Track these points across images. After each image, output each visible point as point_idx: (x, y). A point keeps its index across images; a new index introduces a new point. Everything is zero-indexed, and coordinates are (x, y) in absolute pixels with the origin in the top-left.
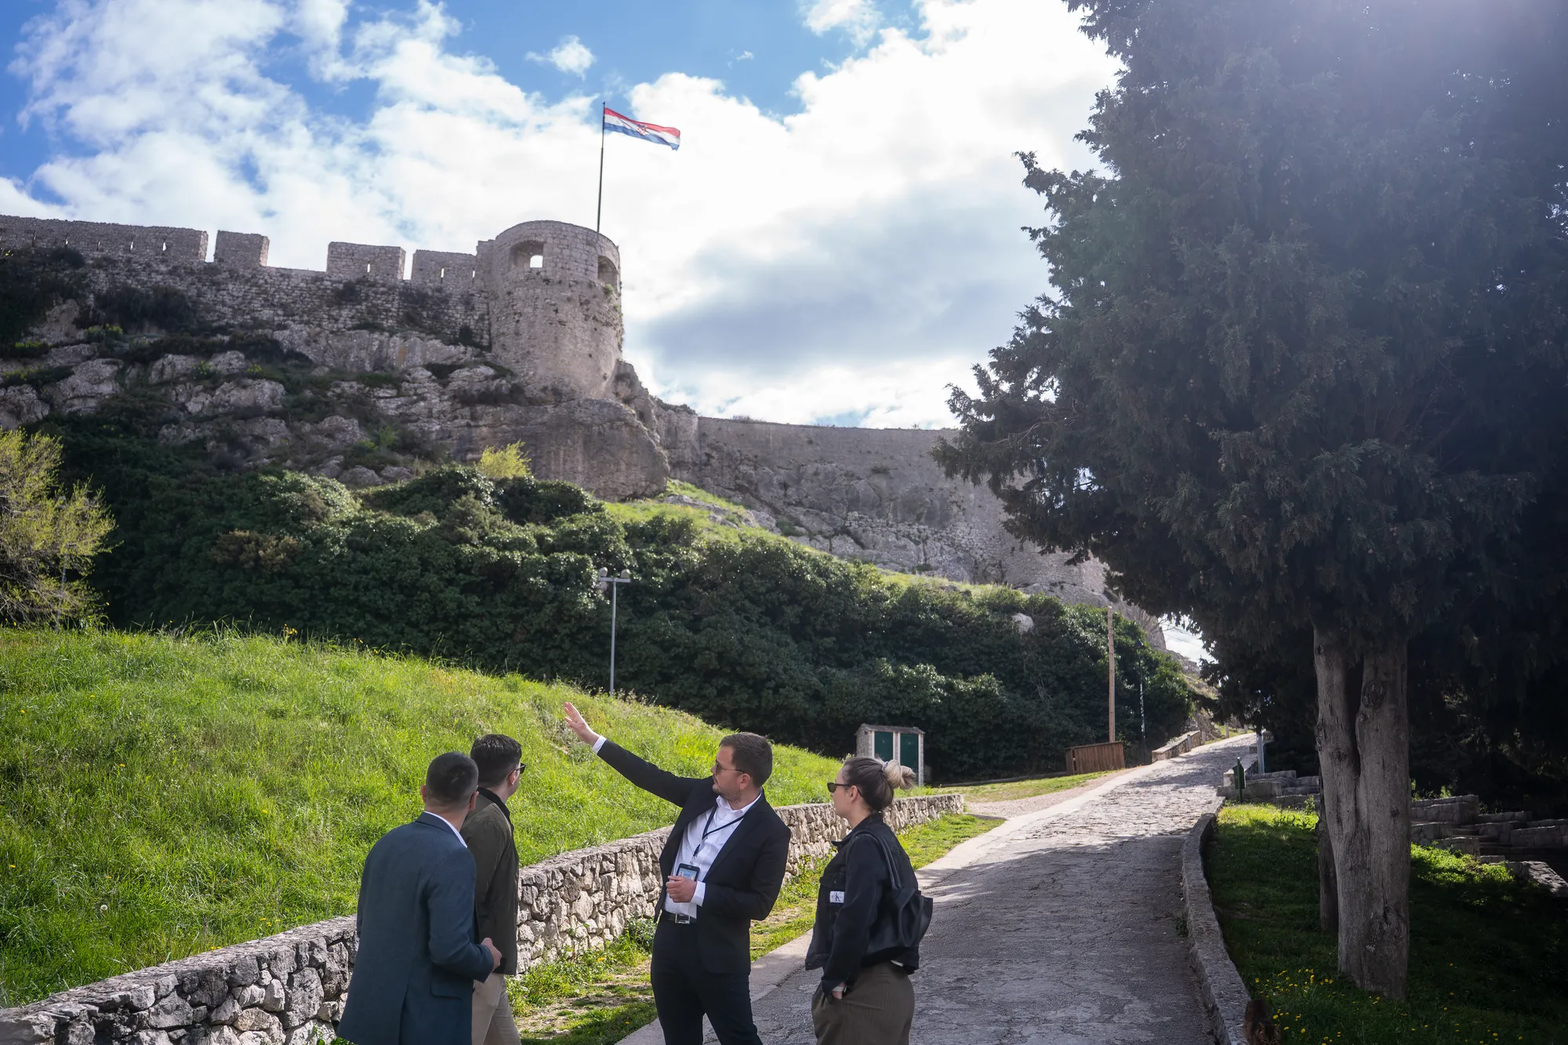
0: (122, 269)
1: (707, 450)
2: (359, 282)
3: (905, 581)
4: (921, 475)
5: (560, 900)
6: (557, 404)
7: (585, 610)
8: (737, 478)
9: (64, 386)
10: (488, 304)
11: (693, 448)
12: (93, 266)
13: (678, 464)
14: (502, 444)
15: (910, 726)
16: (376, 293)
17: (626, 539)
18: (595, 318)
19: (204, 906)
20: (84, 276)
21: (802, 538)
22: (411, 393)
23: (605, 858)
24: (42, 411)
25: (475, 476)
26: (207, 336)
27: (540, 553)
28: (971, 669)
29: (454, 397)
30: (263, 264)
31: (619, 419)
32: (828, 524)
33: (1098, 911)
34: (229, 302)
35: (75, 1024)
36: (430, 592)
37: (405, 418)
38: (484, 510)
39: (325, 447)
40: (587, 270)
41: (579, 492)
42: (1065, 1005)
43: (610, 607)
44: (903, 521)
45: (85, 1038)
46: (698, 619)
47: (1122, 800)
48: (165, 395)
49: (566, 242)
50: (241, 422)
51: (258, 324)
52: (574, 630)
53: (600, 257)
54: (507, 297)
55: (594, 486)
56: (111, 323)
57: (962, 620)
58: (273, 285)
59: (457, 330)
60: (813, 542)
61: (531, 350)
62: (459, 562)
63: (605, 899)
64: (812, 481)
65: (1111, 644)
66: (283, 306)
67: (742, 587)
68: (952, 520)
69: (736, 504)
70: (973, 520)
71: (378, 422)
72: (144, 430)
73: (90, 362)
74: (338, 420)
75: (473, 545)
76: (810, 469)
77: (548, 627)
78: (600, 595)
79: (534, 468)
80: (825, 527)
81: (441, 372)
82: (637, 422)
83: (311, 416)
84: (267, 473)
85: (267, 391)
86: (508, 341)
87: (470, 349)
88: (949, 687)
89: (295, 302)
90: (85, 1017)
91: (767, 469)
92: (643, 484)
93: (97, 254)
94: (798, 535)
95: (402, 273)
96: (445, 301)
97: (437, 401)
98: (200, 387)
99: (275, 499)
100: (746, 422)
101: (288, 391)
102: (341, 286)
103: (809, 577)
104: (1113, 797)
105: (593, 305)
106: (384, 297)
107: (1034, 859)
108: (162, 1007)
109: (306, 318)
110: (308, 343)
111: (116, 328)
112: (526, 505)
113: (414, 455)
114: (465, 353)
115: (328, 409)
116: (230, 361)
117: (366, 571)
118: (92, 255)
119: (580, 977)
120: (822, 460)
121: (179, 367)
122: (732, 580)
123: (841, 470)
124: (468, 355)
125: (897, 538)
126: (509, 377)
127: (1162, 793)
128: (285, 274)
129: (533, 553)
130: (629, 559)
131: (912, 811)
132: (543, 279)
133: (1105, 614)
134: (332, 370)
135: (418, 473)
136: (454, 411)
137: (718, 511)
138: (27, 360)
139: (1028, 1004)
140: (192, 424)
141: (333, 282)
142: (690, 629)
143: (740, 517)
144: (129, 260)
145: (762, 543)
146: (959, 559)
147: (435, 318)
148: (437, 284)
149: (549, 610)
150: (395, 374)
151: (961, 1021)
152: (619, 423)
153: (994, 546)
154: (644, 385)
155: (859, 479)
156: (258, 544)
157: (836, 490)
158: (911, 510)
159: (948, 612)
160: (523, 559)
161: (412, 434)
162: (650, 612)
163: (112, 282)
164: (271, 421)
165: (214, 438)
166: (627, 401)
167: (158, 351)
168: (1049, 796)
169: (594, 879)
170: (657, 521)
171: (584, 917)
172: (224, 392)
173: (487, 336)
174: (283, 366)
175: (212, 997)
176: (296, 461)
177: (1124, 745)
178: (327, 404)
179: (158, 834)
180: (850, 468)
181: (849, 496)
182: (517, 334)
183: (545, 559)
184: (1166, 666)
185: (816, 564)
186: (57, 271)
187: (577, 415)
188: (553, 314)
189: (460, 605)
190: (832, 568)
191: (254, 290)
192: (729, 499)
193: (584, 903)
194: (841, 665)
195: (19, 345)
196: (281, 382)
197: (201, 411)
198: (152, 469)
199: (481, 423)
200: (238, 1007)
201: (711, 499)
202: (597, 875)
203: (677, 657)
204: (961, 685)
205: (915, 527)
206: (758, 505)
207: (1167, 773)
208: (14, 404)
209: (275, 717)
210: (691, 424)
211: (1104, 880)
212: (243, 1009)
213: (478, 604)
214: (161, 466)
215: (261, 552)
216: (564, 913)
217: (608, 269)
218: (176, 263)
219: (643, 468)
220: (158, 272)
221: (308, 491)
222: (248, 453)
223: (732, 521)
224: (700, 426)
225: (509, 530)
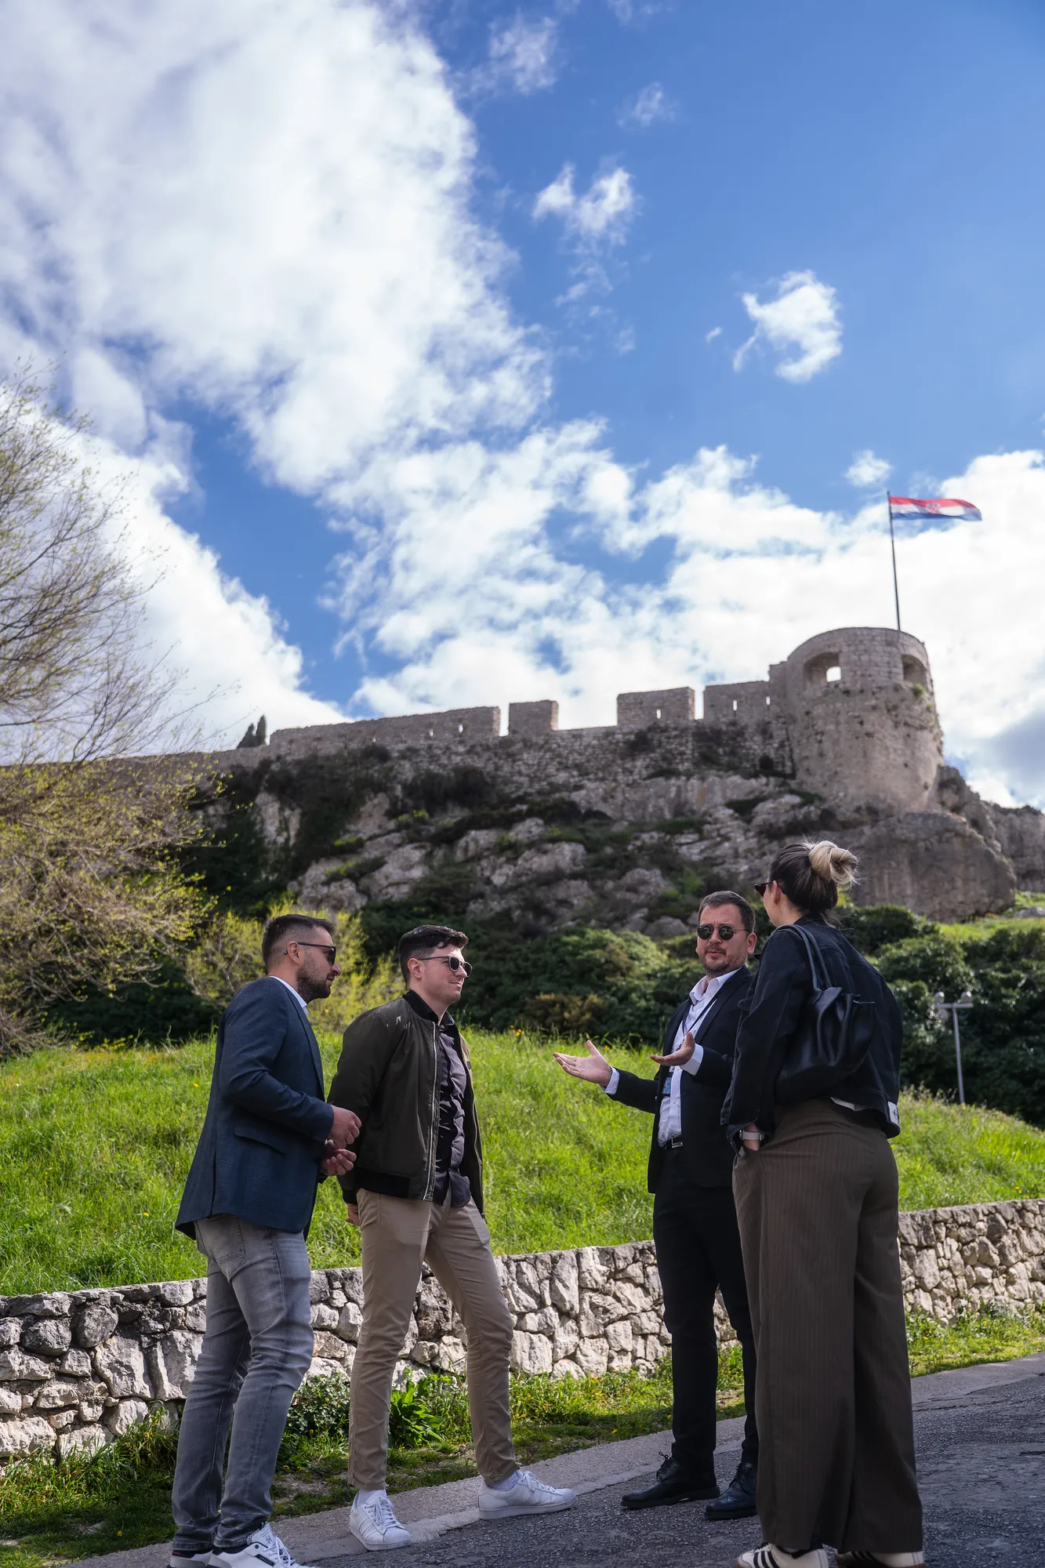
0: (424, 757)
2: (650, 729)
6: (874, 823)
7: (924, 1044)
9: (378, 875)
10: (786, 730)
12: (397, 758)
13: (1027, 875)
16: (669, 738)
17: (966, 960)
18: (906, 724)
20: (391, 769)
22: (714, 835)
26: (507, 808)
29: (760, 833)
30: (555, 729)
31: (948, 830)
34: (525, 772)
35: (94, 1308)
37: (710, 862)
39: (627, 902)
40: (889, 673)
41: (906, 915)
43: (953, 1037)
48: (470, 871)
49: (862, 647)
50: (544, 888)
51: (555, 788)
52: (913, 1069)
53: (904, 657)
54: (806, 718)
55: (927, 911)
56: (418, 808)
58: (565, 747)
59: (757, 762)
61: (839, 769)
66: (577, 766)
71: (681, 870)
72: (452, 907)
73: (400, 850)
74: (640, 873)
78: (939, 1026)
79: (854, 895)
81: (743, 808)
82: (970, 830)
83: (614, 872)
84: (569, 934)
85: (567, 854)
86: (811, 764)
87: (772, 780)
89: (588, 761)
92: (986, 900)
93: (401, 747)
95: (693, 713)
96: (741, 733)
97: (742, 840)
98: (503, 859)
99: (579, 957)
101: (589, 850)
102: (632, 737)
105: (903, 709)
106: (677, 741)
109: (600, 775)
110: (604, 800)
111: (423, 813)
114: (767, 784)
115: (630, 862)
116: (530, 828)
118: (395, 748)
121: (482, 842)
124: (771, 787)
126: (816, 802)
128: (577, 735)
130: (969, 982)
132: (842, 692)
134: (631, 824)
136: (762, 846)
138: (344, 856)
140: (497, 897)
141: (624, 734)
144: (430, 747)
147: (733, 753)
148: (731, 718)
150: (696, 818)
152: (948, 835)
154: (974, 791)
156: (564, 1006)
161: (717, 875)
162: (1002, 1041)
163: (417, 769)
164: (573, 883)
165: (519, 907)
166: (956, 809)
167: (461, 829)
170: (1002, 936)
172: (526, 860)
173: (789, 764)
174: (581, 826)
176: (600, 920)
178: (627, 857)
182: (821, 755)
186: (367, 768)
187: (898, 832)
188: (858, 727)
191: (548, 755)
195: (338, 843)
196: (580, 843)
197: (505, 883)
208: (335, 899)
210: (1038, 825)
215: (566, 1015)
217: (914, 668)
218: (472, 742)
219: (983, 883)
220: (457, 754)
221: (611, 946)
222: (552, 917)
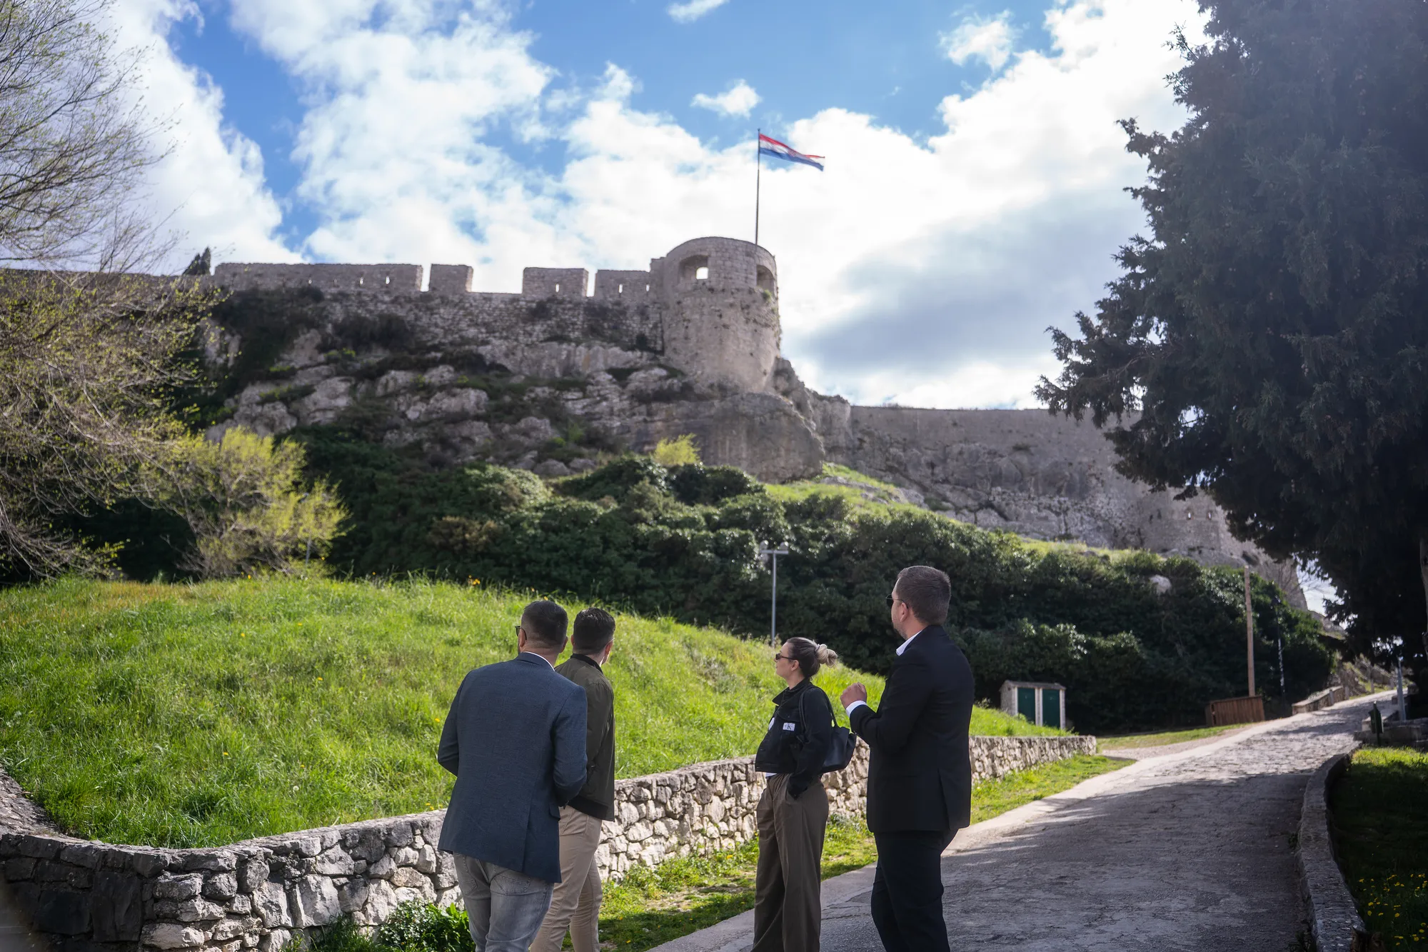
0: (354, 301)
1: (859, 435)
2: (549, 300)
3: (1044, 548)
4: (1060, 450)
5: (692, 802)
6: (723, 398)
7: (749, 579)
8: (887, 459)
9: (307, 401)
10: (660, 314)
11: (847, 433)
12: (330, 300)
13: (833, 450)
14: (674, 436)
15: (1051, 682)
16: (564, 309)
17: (785, 515)
18: (755, 321)
19: (380, 792)
20: (324, 309)
21: (948, 512)
22: (595, 394)
23: (736, 768)
24: (290, 423)
25: (650, 464)
26: (423, 354)
27: (708, 530)
28: (1111, 628)
29: (633, 396)
30: (469, 290)
31: (778, 410)
32: (974, 499)
33: (1213, 828)
34: (441, 324)
35: (253, 862)
36: (611, 567)
37: (590, 417)
38: (659, 494)
39: (521, 444)
40: (747, 278)
41: (742, 475)
42: (1161, 897)
43: (771, 577)
44: (1044, 494)
45: (261, 874)
46: (851, 586)
47: (1255, 746)
48: (389, 405)
49: (727, 254)
50: (452, 425)
51: (466, 341)
52: (739, 598)
53: (759, 266)
54: (677, 307)
55: (757, 471)
56: (346, 346)
57: (1101, 583)
58: (477, 307)
59: (634, 337)
60: (959, 516)
61: (699, 351)
62: (636, 539)
63: (737, 805)
64: (957, 460)
65: (1248, 602)
66: (486, 325)
67: (891, 556)
68: (1091, 492)
69: (886, 483)
70: (1112, 491)
71: (567, 421)
72: (372, 436)
73: (328, 381)
74: (533, 420)
75: (648, 524)
76: (956, 449)
77: (716, 596)
78: (762, 566)
79: (703, 456)
80: (970, 502)
81: (621, 375)
82: (794, 411)
83: (511, 417)
84: (472, 467)
85: (472, 398)
86: (679, 345)
87: (645, 354)
88: (1089, 645)
89: (495, 321)
90: (261, 857)
91: (915, 451)
92: (801, 467)
93: (334, 290)
94: (945, 509)
95: (586, 291)
96: (623, 312)
97: (617, 401)
98: (417, 398)
99: (480, 489)
100: (895, 408)
101: (490, 397)
102: (534, 305)
103: (953, 545)
104: (1248, 744)
105: (753, 309)
106: (571, 313)
107: (1157, 791)
108: (327, 856)
109: (505, 334)
110: (506, 355)
111: (350, 351)
112: (696, 488)
113: (598, 448)
114: (641, 357)
115: (525, 411)
116: (443, 373)
117: (556, 549)
118: (329, 291)
119: (710, 871)
120: (966, 440)
121: (400, 381)
122: (882, 549)
123: (984, 448)
124: (644, 359)
125: (1039, 510)
126: (680, 376)
127: (1299, 740)
128: (487, 298)
129: (699, 530)
130: (787, 534)
131: (1042, 750)
132: (708, 289)
133: (1242, 574)
134: (527, 377)
135: (601, 463)
136: (632, 408)
137: (869, 489)
138: (278, 381)
139: (1124, 896)
140: (411, 429)
141: (527, 302)
142: (845, 595)
143: (890, 494)
144: (359, 294)
145: (909, 515)
146: (1099, 528)
147: (615, 328)
148: (616, 298)
149: (716, 580)
150: (581, 379)
151: (1055, 907)
152: (778, 413)
153: (1133, 515)
154: (801, 379)
155: (1001, 456)
156: (465, 528)
157: (980, 467)
158: (1052, 484)
159: (1087, 575)
160: (693, 535)
161: (596, 431)
162: (807, 580)
163: (347, 312)
164: (476, 423)
165: (429, 440)
166: (786, 393)
167: (382, 369)
168: (1184, 743)
169: (726, 786)
170: (814, 499)
171: (716, 819)
172: (437, 400)
173: (660, 342)
174: (486, 376)
175: (370, 853)
176: (496, 457)
177: (1264, 700)
178: (523, 407)
179: (346, 735)
180: (993, 447)
181: (992, 473)
182: (686, 338)
183: (712, 535)
184: (1306, 623)
185: (960, 534)
186: (303, 306)
187: (741, 407)
188: (717, 319)
189: (638, 578)
190: (975, 537)
191: (462, 312)
192: (880, 479)
193: (716, 807)
194: (986, 626)
195: (273, 369)
196: (484, 389)
197: (419, 418)
198: (378, 468)
199: (656, 418)
200: (393, 865)
201: (864, 480)
202: (729, 782)
203: (832, 621)
204: (1100, 641)
205: (1056, 499)
206: (907, 483)
207: (1306, 724)
208: (269, 418)
209: (453, 645)
210: (844, 411)
211: (1224, 806)
212: (399, 867)
213: (653, 577)
214: (386, 465)
215: (467, 536)
216: (696, 813)
217: (766, 276)
218: (397, 294)
219: (800, 453)
220: (383, 302)
221: (507, 482)
222: (457, 451)
223: (883, 498)
224: (852, 414)
225: (681, 510)
